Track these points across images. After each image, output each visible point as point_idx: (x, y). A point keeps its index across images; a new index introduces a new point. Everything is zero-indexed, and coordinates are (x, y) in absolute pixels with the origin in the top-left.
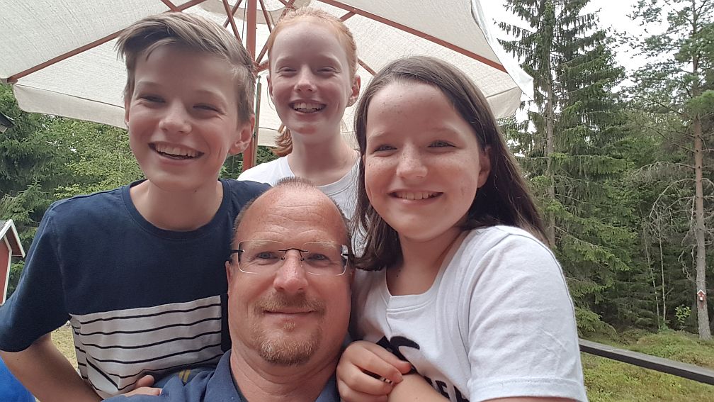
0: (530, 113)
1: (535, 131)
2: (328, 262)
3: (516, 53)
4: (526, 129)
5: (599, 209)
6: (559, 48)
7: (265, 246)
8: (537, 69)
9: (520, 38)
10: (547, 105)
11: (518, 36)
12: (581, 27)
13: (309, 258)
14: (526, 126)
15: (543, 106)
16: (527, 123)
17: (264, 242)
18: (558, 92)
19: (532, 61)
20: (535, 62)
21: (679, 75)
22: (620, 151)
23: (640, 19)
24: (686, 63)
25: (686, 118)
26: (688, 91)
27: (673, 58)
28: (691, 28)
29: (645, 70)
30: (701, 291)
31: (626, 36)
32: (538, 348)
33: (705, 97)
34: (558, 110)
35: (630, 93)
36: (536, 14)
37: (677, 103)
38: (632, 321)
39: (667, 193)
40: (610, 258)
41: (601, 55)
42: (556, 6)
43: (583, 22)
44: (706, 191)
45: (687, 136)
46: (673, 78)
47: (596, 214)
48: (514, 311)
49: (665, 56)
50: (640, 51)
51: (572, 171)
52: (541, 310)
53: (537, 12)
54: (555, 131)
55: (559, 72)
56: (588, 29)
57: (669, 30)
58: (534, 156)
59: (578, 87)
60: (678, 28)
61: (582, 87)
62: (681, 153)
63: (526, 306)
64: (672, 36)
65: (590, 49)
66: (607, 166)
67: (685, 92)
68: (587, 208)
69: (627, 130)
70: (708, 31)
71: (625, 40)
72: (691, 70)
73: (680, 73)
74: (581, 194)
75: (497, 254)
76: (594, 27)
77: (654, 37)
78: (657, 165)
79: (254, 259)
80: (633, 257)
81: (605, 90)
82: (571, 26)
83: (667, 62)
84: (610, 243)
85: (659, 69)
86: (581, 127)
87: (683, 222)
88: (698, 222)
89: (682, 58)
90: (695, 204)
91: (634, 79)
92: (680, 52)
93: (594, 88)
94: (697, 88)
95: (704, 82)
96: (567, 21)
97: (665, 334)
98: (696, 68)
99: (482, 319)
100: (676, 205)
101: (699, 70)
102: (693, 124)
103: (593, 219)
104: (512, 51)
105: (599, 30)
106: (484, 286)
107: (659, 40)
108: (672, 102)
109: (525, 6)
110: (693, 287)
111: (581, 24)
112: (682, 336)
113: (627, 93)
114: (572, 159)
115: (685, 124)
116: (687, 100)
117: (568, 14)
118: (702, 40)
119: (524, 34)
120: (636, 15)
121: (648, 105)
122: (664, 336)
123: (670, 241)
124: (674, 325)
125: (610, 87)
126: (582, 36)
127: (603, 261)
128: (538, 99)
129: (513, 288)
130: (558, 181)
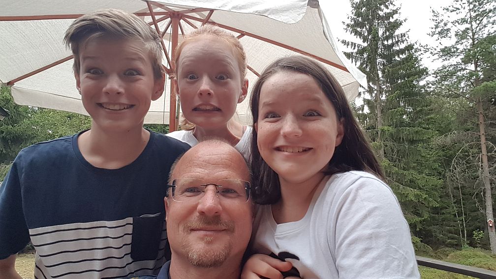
0: (365, 100)
1: (369, 112)
2: (236, 194)
3: (354, 60)
4: (363, 110)
5: (416, 164)
6: (382, 56)
7: (191, 183)
8: (368, 70)
9: (356, 50)
10: (376, 94)
11: (354, 49)
12: (397, 42)
13: (223, 192)
14: (362, 108)
15: (374, 95)
16: (363, 107)
17: (190, 180)
18: (384, 85)
19: (365, 65)
20: (367, 66)
21: (465, 72)
22: (427, 124)
23: (436, 36)
24: (470, 64)
25: (471, 101)
26: (472, 83)
27: (460, 61)
28: (471, 41)
29: (442, 69)
30: (490, 219)
31: (428, 48)
32: (388, 257)
33: (483, 87)
34: (384, 98)
35: (433, 85)
36: (366, 34)
37: (464, 91)
38: (443, 242)
39: (461, 152)
40: (425, 198)
41: (411, 60)
42: (380, 29)
43: (398, 38)
44: (489, 150)
45: (473, 113)
46: (461, 75)
47: (414, 168)
48: (368, 232)
49: (454, 60)
50: (438, 57)
51: (396, 139)
52: (387, 230)
53: (366, 33)
54: (382, 111)
55: (383, 72)
56: (402, 43)
57: (457, 42)
58: (369, 129)
59: (397, 82)
60: (463, 41)
61: (400, 81)
62: (469, 125)
63: (376, 228)
64: (458, 46)
65: (403, 56)
66: (419, 135)
67: (470, 83)
68: (407, 164)
69: (432, 110)
70: (482, 43)
71: (427, 50)
72: (474, 69)
73: (465, 71)
74: (402, 154)
75: (354, 191)
76: (405, 42)
77: (446, 47)
78: (454, 133)
79: (183, 192)
80: (441, 197)
81: (415, 83)
82: (390, 42)
83: (456, 64)
84: (425, 187)
85: (451, 68)
86: (400, 109)
87: (474, 172)
88: (485, 172)
89: (466, 61)
90: (482, 159)
91: (435, 76)
92: (465, 57)
93: (408, 82)
94: (478, 80)
95: (482, 77)
96: (387, 38)
97: (467, 251)
98: (476, 67)
99: (345, 238)
100: (468, 160)
101: (479, 69)
102: (477, 105)
103: (412, 171)
104: (351, 59)
105: (409, 44)
106: (346, 215)
107: (450, 50)
108: (461, 91)
109: (359, 29)
110: (484, 217)
111: (397, 40)
112: (479, 252)
113: (430, 85)
114: (395, 130)
115: (471, 105)
116: (472, 89)
117: (388, 33)
118: (478, 49)
119: (358, 47)
120: (434, 34)
121: (445, 93)
122: (466, 252)
123: (466, 185)
124: (472, 244)
125: (418, 81)
126: (398, 48)
127: (420, 200)
128: (370, 90)
129: (366, 215)
130: (386, 146)
